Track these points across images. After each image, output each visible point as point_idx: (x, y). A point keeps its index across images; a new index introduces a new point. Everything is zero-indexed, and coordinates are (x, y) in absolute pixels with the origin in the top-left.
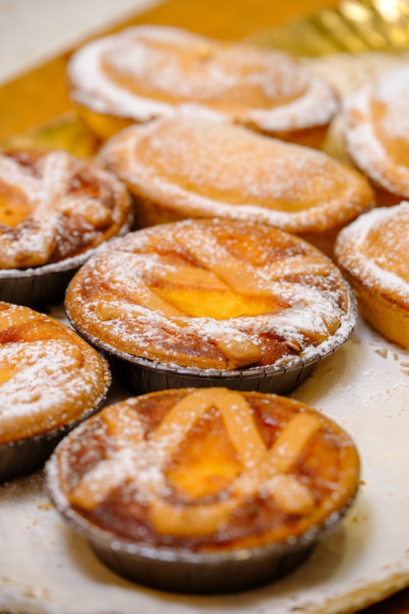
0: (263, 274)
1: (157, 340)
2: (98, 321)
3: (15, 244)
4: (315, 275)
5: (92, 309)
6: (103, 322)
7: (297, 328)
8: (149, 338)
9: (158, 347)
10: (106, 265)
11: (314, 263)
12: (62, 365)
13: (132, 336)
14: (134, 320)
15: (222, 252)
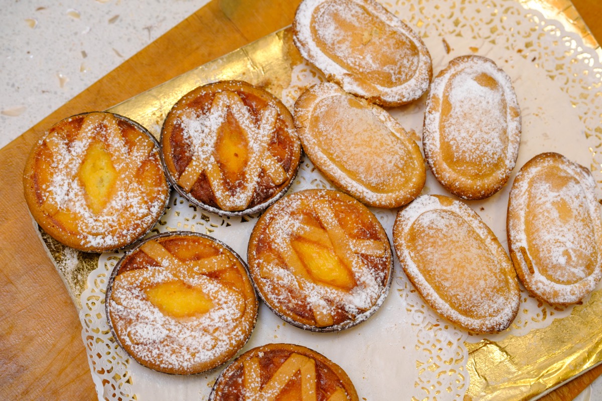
0: (352, 244)
1: (285, 303)
2: (259, 277)
3: (231, 199)
4: (377, 257)
5: (259, 265)
6: (262, 279)
7: (356, 306)
8: (281, 300)
9: (284, 308)
10: (273, 228)
11: (378, 249)
12: (233, 316)
13: (273, 296)
14: (277, 282)
15: (335, 222)
